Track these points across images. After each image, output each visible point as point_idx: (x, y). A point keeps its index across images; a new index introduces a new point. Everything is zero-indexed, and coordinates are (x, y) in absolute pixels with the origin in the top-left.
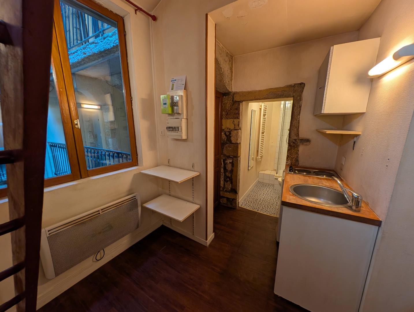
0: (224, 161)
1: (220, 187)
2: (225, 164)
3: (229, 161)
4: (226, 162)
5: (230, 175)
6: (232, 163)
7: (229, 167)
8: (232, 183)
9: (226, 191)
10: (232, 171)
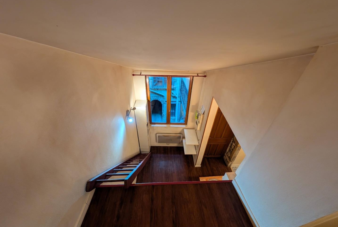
0: (232, 142)
1: (226, 151)
2: (232, 144)
3: (234, 144)
4: (233, 143)
5: (231, 151)
6: (234, 146)
7: (233, 147)
8: (231, 154)
9: (227, 155)
10: (233, 150)
